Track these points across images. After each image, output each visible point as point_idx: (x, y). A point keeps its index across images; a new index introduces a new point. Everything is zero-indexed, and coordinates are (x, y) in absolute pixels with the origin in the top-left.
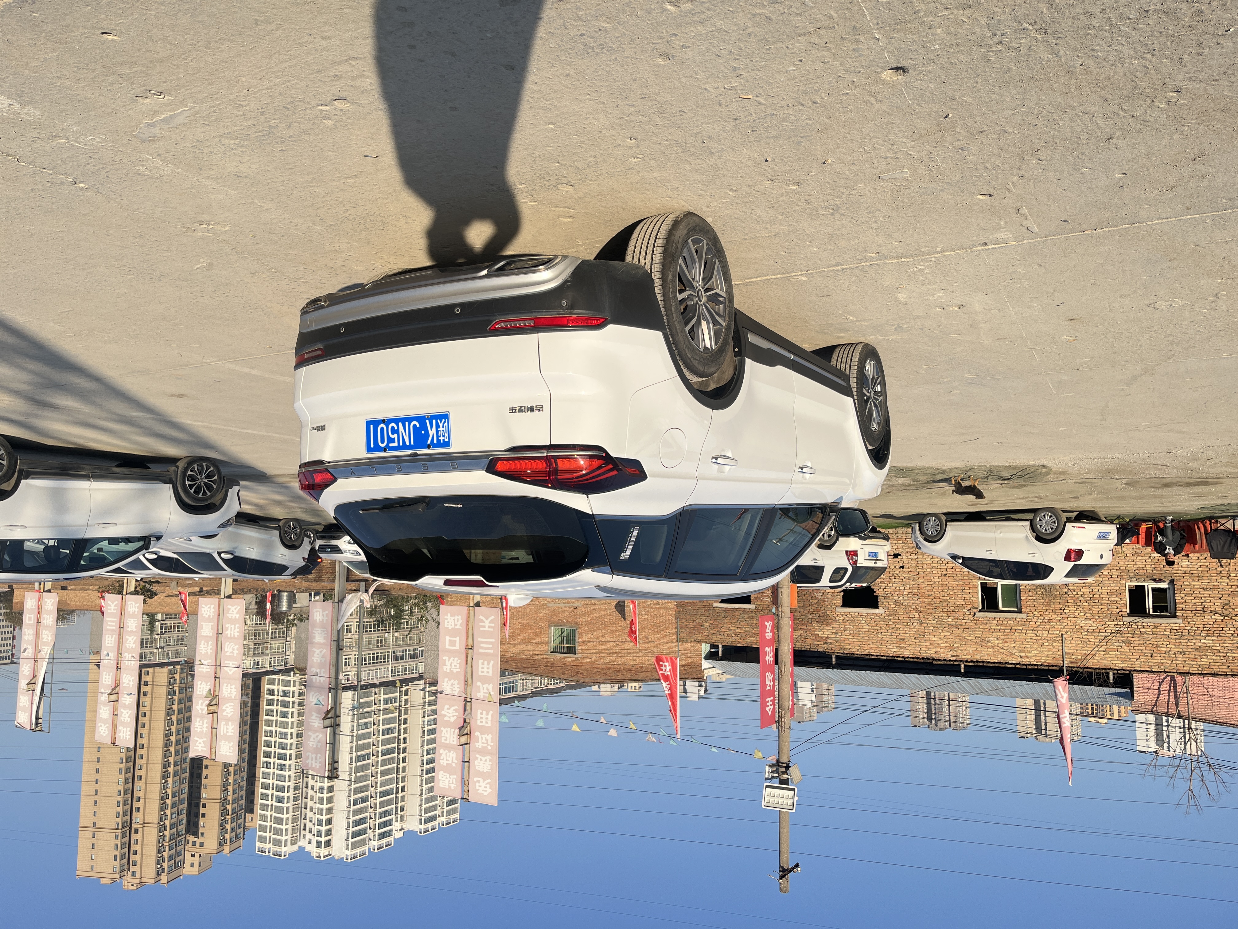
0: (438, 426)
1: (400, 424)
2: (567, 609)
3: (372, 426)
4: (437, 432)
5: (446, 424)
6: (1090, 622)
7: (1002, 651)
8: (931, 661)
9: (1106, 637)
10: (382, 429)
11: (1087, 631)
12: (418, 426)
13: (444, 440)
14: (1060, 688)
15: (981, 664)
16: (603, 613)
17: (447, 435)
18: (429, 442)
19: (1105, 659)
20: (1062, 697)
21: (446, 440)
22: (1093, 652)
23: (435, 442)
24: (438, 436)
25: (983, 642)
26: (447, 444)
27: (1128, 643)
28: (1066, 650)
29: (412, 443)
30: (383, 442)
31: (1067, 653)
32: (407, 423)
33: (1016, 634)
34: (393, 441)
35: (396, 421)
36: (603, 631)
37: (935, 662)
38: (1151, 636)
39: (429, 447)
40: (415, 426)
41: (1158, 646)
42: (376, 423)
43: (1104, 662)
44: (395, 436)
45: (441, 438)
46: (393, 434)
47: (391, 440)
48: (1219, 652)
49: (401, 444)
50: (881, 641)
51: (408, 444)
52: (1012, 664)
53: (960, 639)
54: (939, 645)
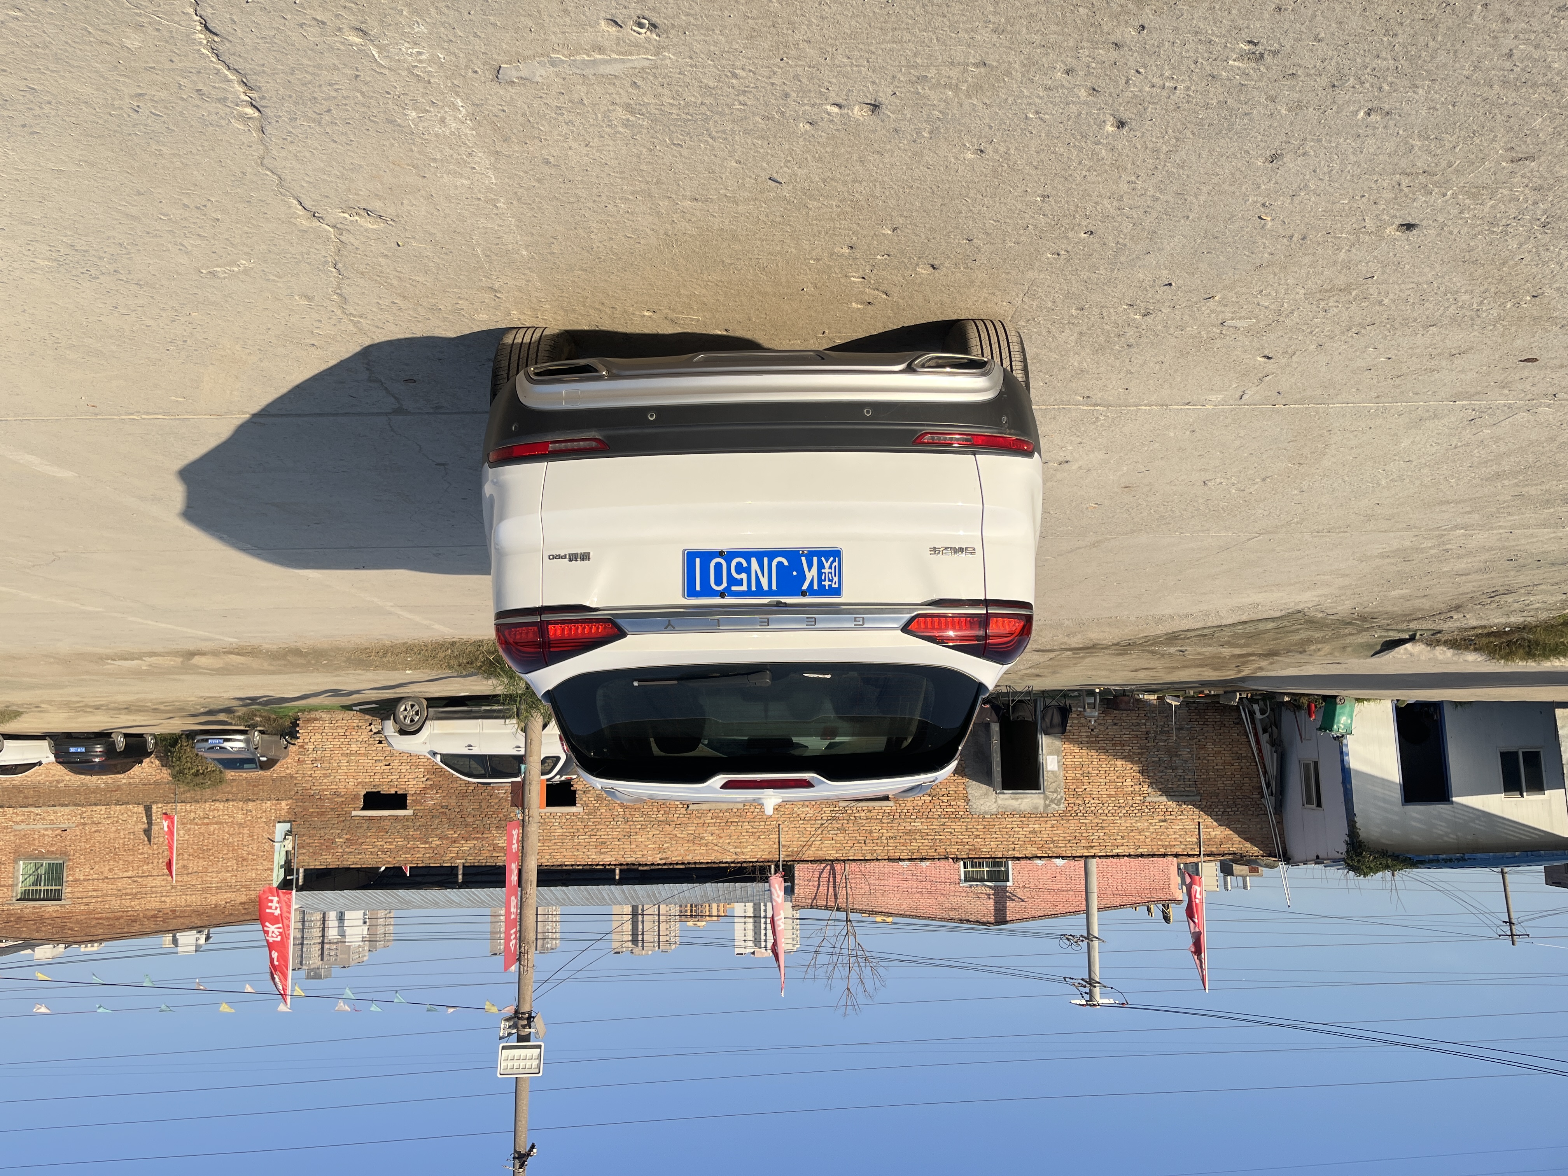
0: (821, 566)
1: (754, 560)
2: (50, 832)
3: (698, 560)
4: (820, 574)
5: (836, 564)
6: (807, 809)
7: (716, 848)
8: (636, 867)
9: (822, 824)
10: (718, 566)
11: (804, 820)
12: (786, 563)
13: (830, 586)
14: (777, 886)
15: (693, 866)
16: (112, 835)
17: (836, 579)
18: (805, 587)
19: (821, 850)
20: (778, 896)
21: (836, 586)
22: (809, 843)
23: (815, 587)
24: (820, 580)
25: (696, 839)
26: (837, 592)
27: (843, 830)
28: (782, 842)
29: (774, 588)
30: (718, 582)
31: (784, 846)
32: (766, 560)
33: (732, 828)
34: (739, 583)
35: (747, 555)
36: (111, 863)
37: (641, 868)
38: (864, 821)
39: (804, 594)
40: (780, 564)
41: (871, 832)
42: (706, 556)
43: (820, 852)
44: (744, 576)
45: (827, 583)
46: (738, 572)
47: (732, 581)
48: (927, 835)
49: (754, 588)
50: (577, 848)
51: (766, 587)
52: (726, 863)
53: (671, 838)
54: (646, 846)
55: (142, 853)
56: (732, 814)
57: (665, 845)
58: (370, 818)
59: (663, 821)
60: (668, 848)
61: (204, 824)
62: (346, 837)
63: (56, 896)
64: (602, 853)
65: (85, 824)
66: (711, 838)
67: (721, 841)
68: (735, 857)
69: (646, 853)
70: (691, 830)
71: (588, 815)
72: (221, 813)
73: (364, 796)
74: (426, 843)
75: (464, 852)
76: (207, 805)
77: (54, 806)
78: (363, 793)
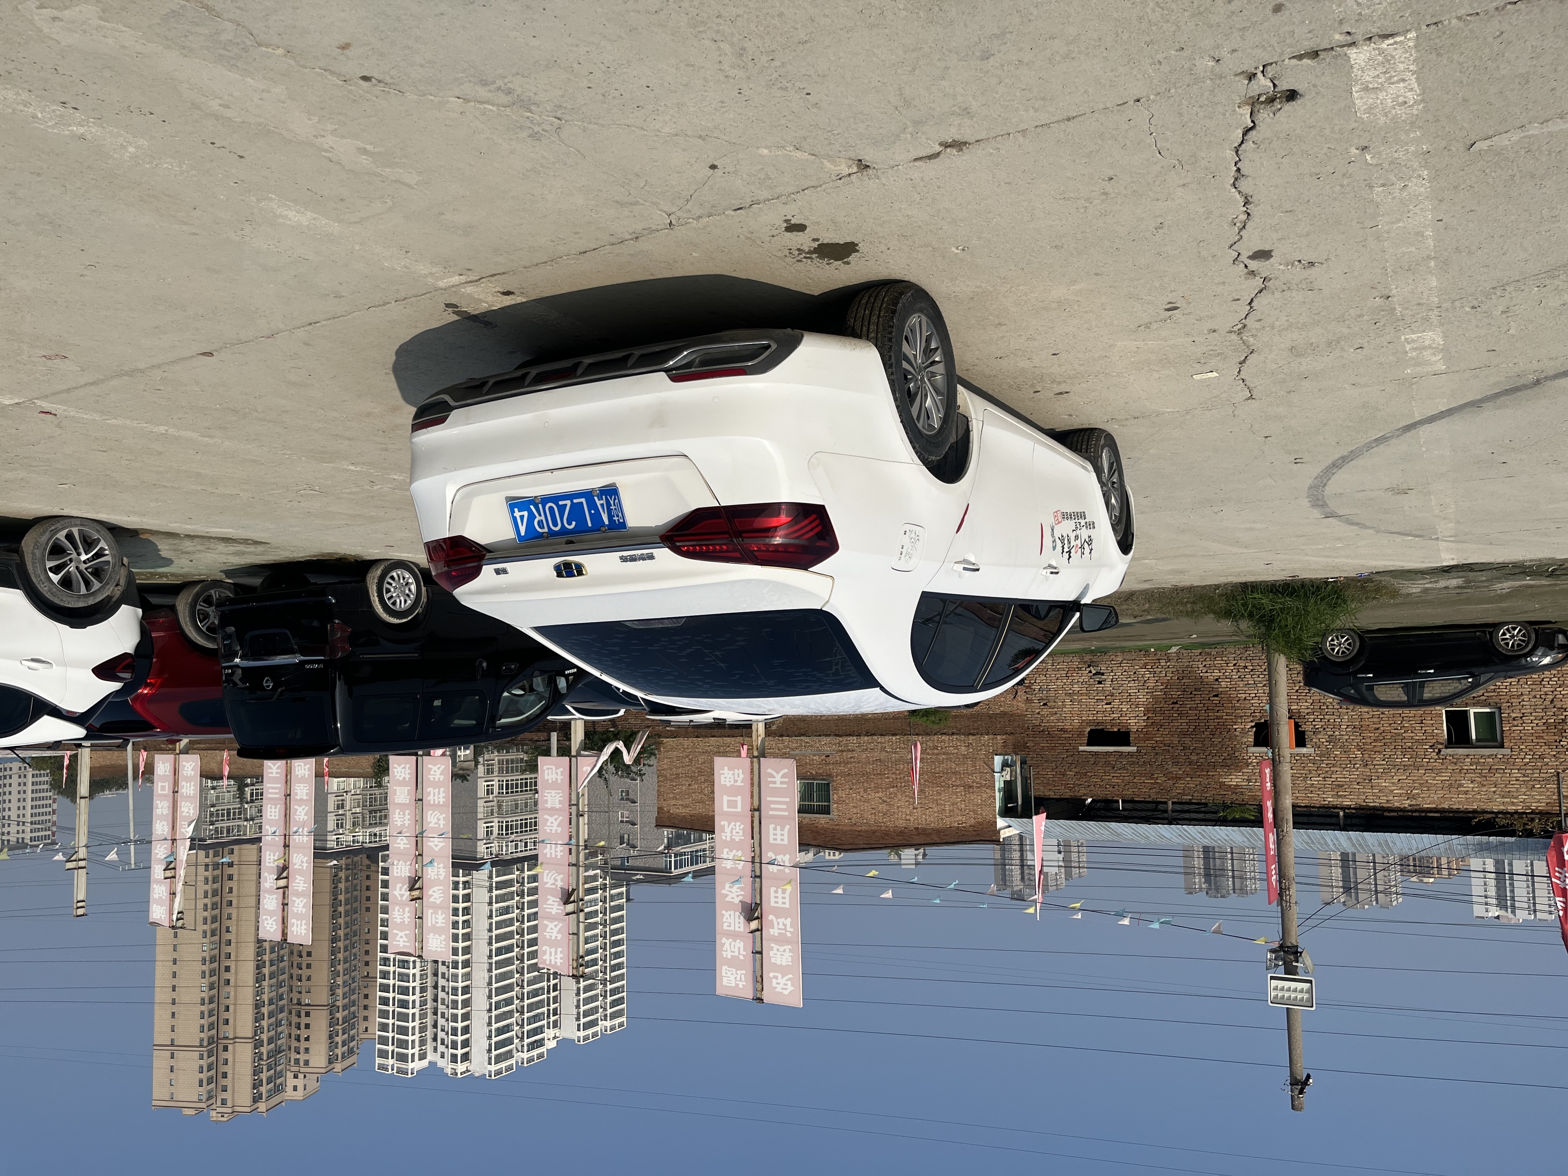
2: (817, 758)
7: (1479, 796)
15: (1451, 814)
16: (864, 762)
25: (1453, 786)
28: (1563, 793)
33: (1497, 775)
50: (1310, 788)
52: (1492, 812)
53: (1420, 784)
54: (1392, 791)
55: (888, 778)
56: (1496, 760)
57: (1415, 791)
58: (1096, 754)
59: (1410, 765)
60: (1418, 794)
61: (933, 754)
62: (1076, 770)
63: (826, 811)
64: (1340, 796)
65: (842, 751)
66: (1472, 786)
67: (1484, 789)
68: (1502, 807)
69: (1391, 798)
70: (1445, 776)
71: (1320, 757)
72: (947, 745)
73: (1089, 732)
74: (1152, 779)
75: (1190, 788)
76: (935, 738)
77: (820, 736)
78: (1088, 729)
